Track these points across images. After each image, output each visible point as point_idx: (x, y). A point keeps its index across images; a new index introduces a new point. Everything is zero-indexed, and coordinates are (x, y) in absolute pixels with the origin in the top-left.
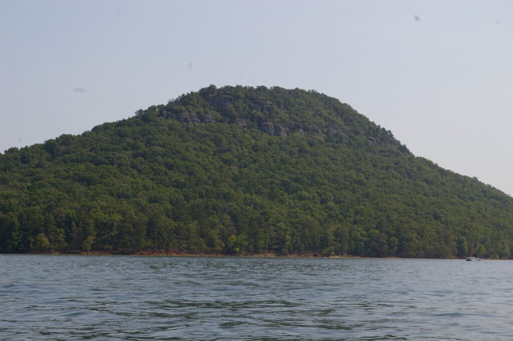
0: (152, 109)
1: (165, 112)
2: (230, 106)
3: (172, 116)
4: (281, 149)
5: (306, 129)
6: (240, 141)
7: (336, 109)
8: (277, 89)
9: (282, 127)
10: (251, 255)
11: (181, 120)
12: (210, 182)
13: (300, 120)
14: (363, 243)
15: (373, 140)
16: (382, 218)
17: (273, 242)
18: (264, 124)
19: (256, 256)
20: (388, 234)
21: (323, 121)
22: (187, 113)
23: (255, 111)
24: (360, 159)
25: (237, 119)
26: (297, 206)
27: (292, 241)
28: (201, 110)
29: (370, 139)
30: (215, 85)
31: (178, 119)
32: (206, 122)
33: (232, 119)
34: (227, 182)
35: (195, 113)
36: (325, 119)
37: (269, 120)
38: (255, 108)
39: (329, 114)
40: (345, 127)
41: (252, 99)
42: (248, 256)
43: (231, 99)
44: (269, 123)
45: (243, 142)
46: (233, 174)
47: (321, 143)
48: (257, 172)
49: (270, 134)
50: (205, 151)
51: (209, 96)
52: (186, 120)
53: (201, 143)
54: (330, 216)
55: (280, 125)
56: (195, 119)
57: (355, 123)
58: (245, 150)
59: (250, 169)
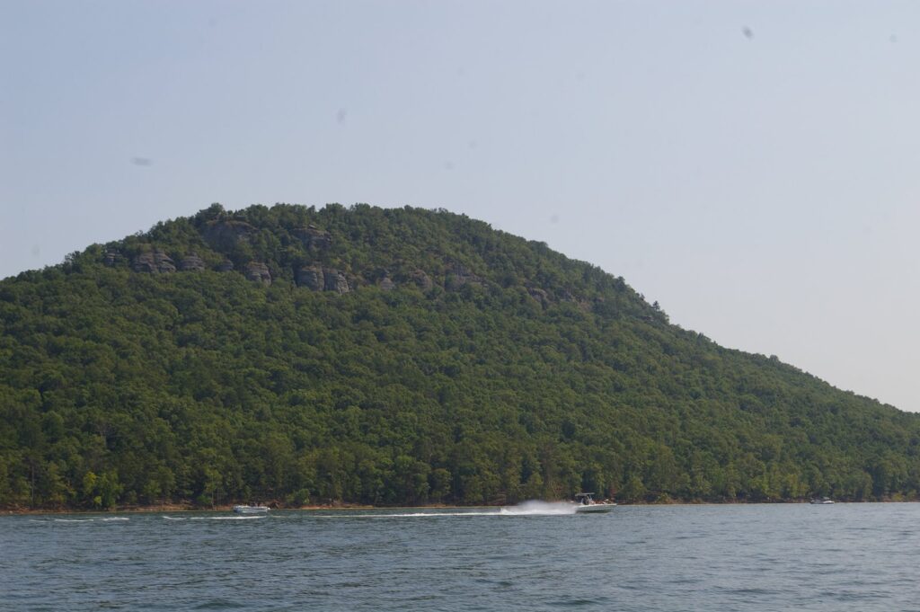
0: (92, 249)
1: (112, 256)
2: (243, 240)
3: (121, 261)
4: (317, 313)
5: (400, 279)
6: (234, 303)
7: (475, 241)
8: (362, 209)
9: (340, 276)
10: (132, 509)
11: (137, 267)
12: (112, 376)
13: (392, 262)
14: (379, 481)
15: (540, 294)
16: (439, 434)
17: (185, 484)
18: (304, 270)
19: (142, 510)
20: (434, 462)
21: (439, 262)
22: (150, 256)
23: (291, 248)
24: (489, 328)
25: (252, 263)
26: (276, 417)
27: (224, 480)
28: (182, 249)
29: (533, 293)
30: (220, 203)
31: (132, 266)
32: (187, 270)
33: (240, 263)
34: (146, 376)
35: (167, 254)
36: (448, 259)
37: (316, 263)
38: (294, 241)
39: (457, 250)
40: (485, 273)
41: (289, 227)
42: (126, 511)
43: (245, 228)
44: (315, 269)
45: (240, 304)
46: (171, 362)
47: (414, 301)
48: (237, 355)
49: (313, 288)
50: (152, 322)
51: (206, 225)
52: (146, 268)
53: (151, 307)
54: (335, 433)
55: (335, 271)
56: (165, 265)
57: (509, 264)
58: (237, 316)
59: (224, 352)
